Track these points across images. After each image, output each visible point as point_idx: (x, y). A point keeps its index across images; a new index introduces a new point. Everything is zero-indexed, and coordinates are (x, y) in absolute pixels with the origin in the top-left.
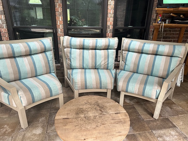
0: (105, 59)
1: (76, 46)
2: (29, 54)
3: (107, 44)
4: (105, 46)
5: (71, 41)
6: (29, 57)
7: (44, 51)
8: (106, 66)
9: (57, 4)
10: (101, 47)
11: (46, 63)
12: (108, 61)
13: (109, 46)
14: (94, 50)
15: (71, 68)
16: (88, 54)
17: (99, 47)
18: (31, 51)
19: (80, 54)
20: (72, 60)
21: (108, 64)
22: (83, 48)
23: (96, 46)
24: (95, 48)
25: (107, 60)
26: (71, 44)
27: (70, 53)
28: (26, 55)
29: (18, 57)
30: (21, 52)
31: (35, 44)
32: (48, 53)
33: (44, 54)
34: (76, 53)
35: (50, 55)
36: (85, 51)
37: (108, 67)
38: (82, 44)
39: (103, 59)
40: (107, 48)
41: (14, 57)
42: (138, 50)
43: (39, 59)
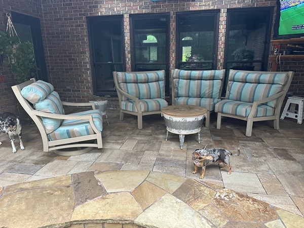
0: (209, 89)
1: (183, 76)
2: (147, 81)
3: (213, 75)
4: (211, 76)
5: (179, 73)
6: (147, 84)
7: (157, 80)
8: (211, 95)
9: (172, 43)
10: (207, 77)
11: (158, 90)
12: (213, 90)
13: (214, 76)
14: (200, 81)
15: (178, 96)
16: (194, 84)
17: (205, 77)
18: (148, 79)
19: (186, 84)
20: (179, 89)
21: (212, 93)
22: (190, 78)
23: (202, 77)
24: (201, 79)
25: (211, 89)
26: (179, 75)
27: (178, 83)
28: (144, 83)
29: (139, 83)
30: (142, 79)
31: (152, 75)
32: (160, 82)
33: (157, 82)
34: (183, 82)
35: (162, 84)
36: (191, 81)
37: (212, 96)
38: (189, 75)
39: (208, 88)
40: (213, 78)
41: (137, 83)
42: (242, 79)
43: (153, 85)
